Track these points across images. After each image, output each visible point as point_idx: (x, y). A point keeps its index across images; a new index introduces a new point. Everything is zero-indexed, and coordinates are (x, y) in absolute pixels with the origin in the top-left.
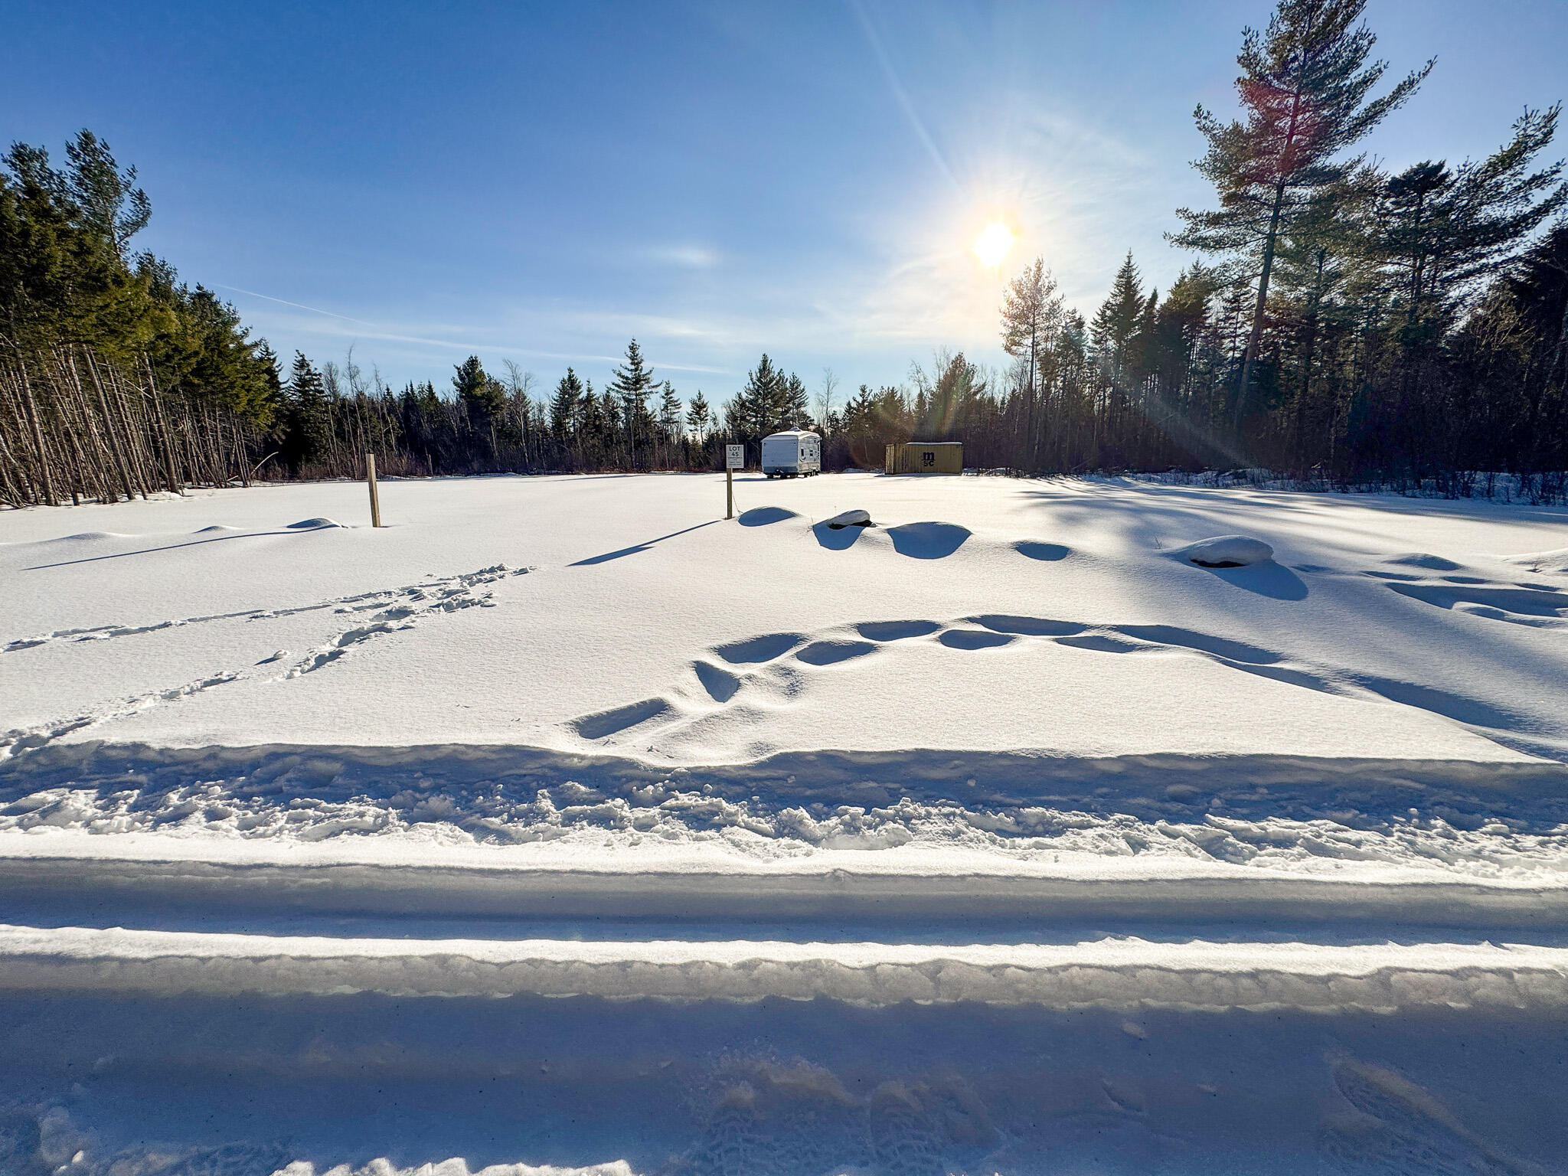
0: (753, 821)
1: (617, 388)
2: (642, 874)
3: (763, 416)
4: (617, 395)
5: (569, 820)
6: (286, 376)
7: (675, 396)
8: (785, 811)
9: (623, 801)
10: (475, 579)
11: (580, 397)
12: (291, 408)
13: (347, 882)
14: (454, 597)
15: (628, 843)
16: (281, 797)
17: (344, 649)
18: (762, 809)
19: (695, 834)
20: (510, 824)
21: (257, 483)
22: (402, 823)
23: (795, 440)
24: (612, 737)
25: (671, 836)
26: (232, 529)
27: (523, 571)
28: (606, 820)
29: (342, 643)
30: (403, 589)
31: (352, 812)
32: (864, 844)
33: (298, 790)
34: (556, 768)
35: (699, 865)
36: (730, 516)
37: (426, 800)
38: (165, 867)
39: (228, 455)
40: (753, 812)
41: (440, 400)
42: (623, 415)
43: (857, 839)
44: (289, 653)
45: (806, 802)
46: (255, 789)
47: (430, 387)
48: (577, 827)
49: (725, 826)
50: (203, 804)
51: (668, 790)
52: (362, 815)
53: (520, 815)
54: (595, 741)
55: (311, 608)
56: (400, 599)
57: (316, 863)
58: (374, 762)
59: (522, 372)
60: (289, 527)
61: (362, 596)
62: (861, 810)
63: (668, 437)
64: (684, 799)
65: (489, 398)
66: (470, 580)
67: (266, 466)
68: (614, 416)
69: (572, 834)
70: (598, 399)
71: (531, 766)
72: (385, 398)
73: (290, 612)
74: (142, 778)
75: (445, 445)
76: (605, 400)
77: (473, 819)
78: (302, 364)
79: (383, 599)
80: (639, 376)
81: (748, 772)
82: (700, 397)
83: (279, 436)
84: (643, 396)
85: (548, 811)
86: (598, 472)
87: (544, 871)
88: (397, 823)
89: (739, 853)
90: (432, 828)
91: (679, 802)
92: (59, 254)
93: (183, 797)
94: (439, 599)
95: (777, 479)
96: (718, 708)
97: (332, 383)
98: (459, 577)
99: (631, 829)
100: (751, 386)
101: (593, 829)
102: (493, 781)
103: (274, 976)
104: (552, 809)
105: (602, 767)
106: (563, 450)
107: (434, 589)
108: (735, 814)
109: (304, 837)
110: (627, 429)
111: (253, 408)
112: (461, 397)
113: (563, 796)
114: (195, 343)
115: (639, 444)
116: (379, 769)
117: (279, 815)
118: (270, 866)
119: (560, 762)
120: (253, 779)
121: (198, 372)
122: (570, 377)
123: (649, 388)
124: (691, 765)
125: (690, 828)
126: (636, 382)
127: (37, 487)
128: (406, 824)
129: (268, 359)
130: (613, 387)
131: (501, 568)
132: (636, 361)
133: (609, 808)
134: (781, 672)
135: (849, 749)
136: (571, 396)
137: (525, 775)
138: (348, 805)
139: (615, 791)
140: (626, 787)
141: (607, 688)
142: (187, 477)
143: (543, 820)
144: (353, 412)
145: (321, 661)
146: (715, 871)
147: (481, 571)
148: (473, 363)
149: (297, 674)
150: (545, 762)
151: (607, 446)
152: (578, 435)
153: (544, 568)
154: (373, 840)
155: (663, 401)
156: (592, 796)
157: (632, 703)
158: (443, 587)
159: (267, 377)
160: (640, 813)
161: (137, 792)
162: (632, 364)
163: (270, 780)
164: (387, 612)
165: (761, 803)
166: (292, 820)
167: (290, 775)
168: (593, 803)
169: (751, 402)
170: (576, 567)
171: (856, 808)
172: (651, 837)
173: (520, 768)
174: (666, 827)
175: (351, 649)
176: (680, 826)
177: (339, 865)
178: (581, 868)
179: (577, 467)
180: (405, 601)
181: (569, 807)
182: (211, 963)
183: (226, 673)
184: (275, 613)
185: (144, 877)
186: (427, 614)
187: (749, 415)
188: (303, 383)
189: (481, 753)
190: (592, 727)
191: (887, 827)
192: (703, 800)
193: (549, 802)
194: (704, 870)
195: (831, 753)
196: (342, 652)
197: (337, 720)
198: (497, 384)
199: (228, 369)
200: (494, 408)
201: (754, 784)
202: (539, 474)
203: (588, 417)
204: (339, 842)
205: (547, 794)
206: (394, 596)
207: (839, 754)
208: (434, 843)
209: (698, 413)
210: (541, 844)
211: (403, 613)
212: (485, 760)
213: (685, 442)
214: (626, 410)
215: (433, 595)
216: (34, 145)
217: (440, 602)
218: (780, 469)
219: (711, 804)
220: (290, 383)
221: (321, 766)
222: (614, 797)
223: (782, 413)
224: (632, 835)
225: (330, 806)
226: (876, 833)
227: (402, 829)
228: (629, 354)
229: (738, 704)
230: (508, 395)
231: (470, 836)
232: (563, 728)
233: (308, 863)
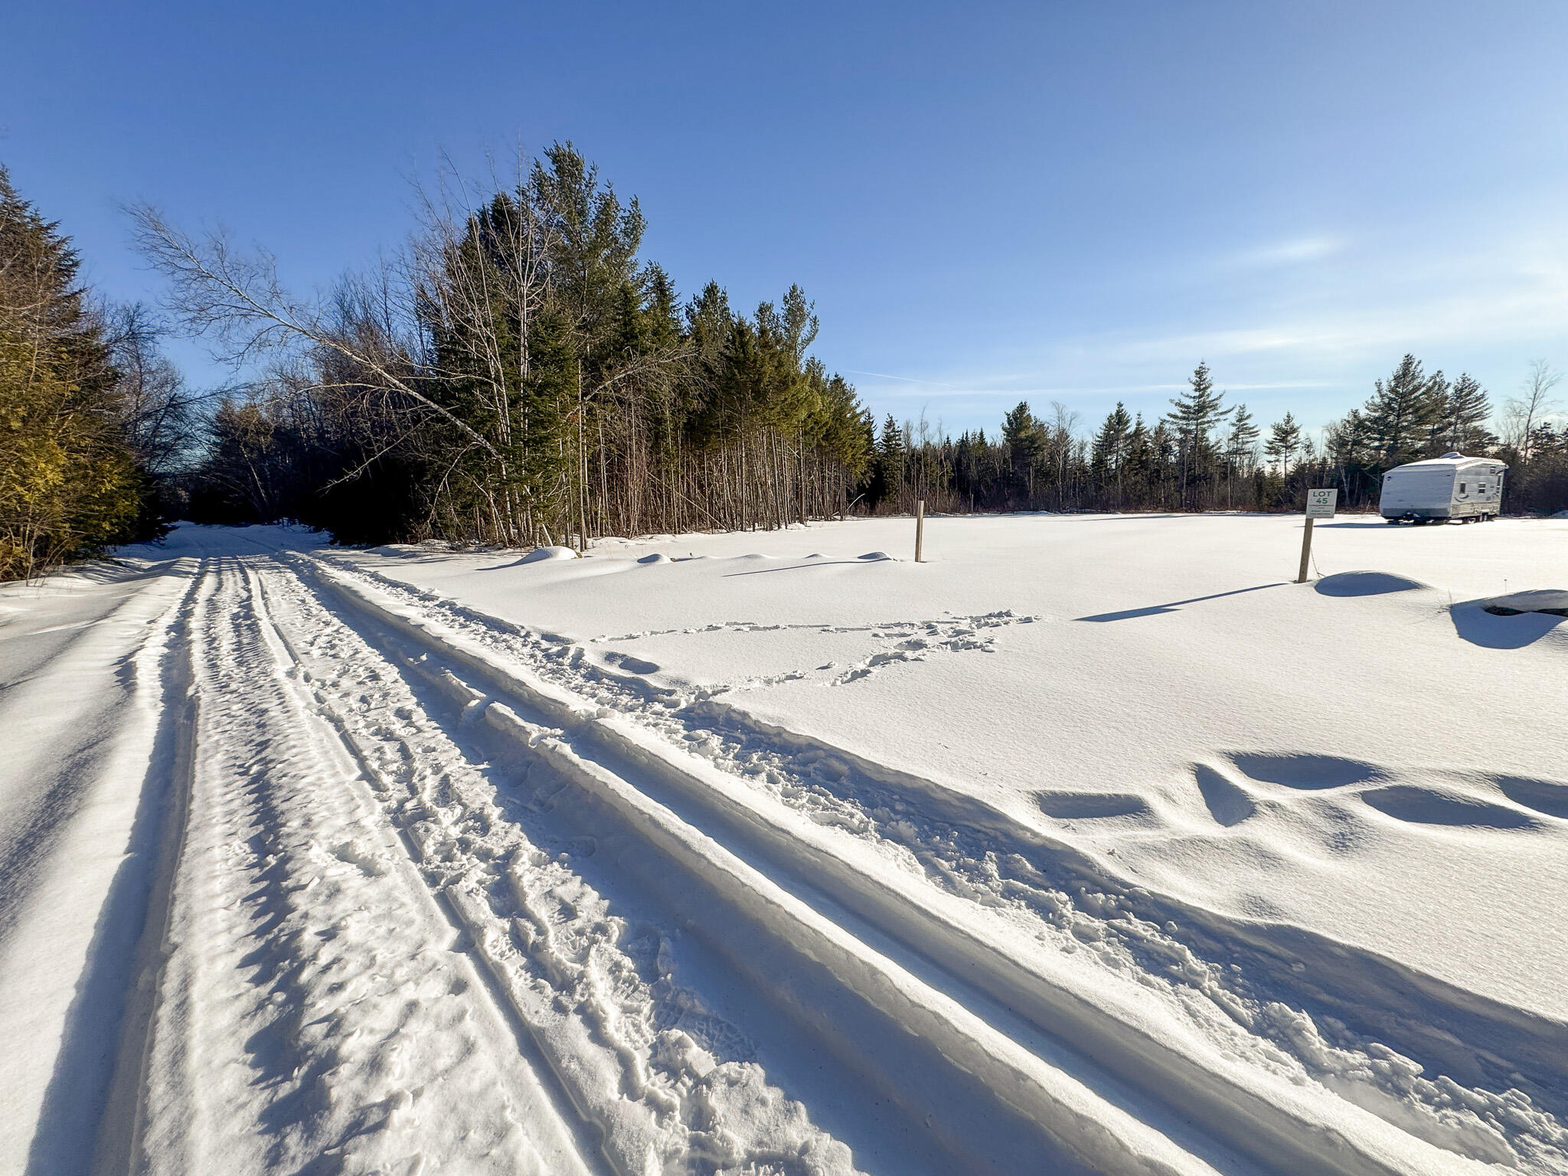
0: (1225, 995)
1: (1172, 419)
2: (1061, 989)
3: (1394, 439)
4: (1172, 427)
5: (1010, 893)
6: (878, 435)
7: (1250, 423)
8: (1275, 1004)
9: (1068, 898)
10: (983, 622)
11: (1128, 432)
12: (878, 458)
13: (829, 869)
14: (961, 637)
15: (1061, 946)
16: (808, 780)
17: (871, 669)
18: (1242, 986)
19: (1142, 974)
20: (956, 873)
21: (849, 517)
22: (877, 835)
23: (1451, 472)
24: (1074, 822)
25: (1111, 962)
26: (827, 557)
27: (1028, 620)
28: (1045, 910)
29: (872, 664)
30: (923, 623)
31: (846, 811)
32: (1408, 1120)
33: (819, 779)
34: (1007, 835)
35: (1128, 1014)
36: (1302, 578)
37: (897, 821)
38: (740, 808)
39: (835, 496)
40: (1228, 983)
41: (989, 445)
42: (1177, 448)
43: (1394, 1106)
44: (837, 665)
45: (1318, 1011)
46: (796, 768)
47: (982, 434)
48: (1015, 904)
49: (1183, 983)
50: (767, 768)
51: (1121, 907)
52: (852, 816)
53: (967, 868)
54: (1055, 820)
55: (858, 629)
56: (920, 632)
57: (814, 845)
58: (868, 773)
59: (1068, 412)
60: (859, 558)
61: (894, 625)
62: (1415, 1067)
63: (1233, 469)
64: (1138, 926)
65: (1032, 440)
66: (979, 622)
67: (856, 504)
68: (1166, 450)
69: (1008, 909)
70: (1148, 432)
71: (986, 824)
72: (944, 447)
73: (844, 630)
74: (743, 737)
75: (987, 486)
76: (1156, 433)
77: (929, 854)
78: (890, 424)
79: (907, 630)
80: (1204, 402)
81: (1232, 929)
82: (1289, 419)
83: (867, 482)
84: (1206, 425)
85: (991, 876)
86: (1137, 511)
87: (970, 936)
88: (873, 833)
89: (1192, 1025)
90: (896, 849)
91: (1131, 927)
92: (769, 368)
93: (759, 759)
94: (949, 636)
95: (1406, 525)
96: (1213, 830)
97: (908, 436)
98: (971, 617)
99: (1069, 932)
100: (1377, 400)
101: (1029, 913)
102: (952, 825)
103: (774, 918)
104: (996, 874)
105: (1054, 852)
106: (1101, 488)
107: (949, 626)
108: (1201, 975)
109: (814, 818)
110: (1180, 463)
111: (855, 460)
112: (1007, 440)
113: (1008, 866)
114: (826, 416)
115: (1193, 481)
116: (870, 781)
117: (804, 794)
118: (789, 833)
119: (1012, 829)
120: (797, 761)
121: (826, 437)
122: (1118, 412)
123: (1216, 415)
124: (1157, 890)
125: (1137, 964)
126: (1200, 409)
127: (738, 518)
128: (879, 837)
129: (869, 422)
130: (1168, 418)
131: (1008, 614)
132: (1201, 386)
133: (1052, 899)
134: (1328, 811)
135: (1414, 965)
136: (1117, 431)
137: (979, 831)
138: (846, 804)
139: (1062, 883)
140: (1075, 883)
141: (1081, 767)
142: (810, 512)
143: (985, 883)
144: (918, 460)
145: (856, 675)
146: (1147, 1031)
147: (990, 615)
148: (1022, 408)
149: (839, 683)
150: (999, 825)
151: (1151, 483)
152: (1119, 472)
153: (1049, 618)
154: (854, 840)
155: (1233, 429)
156: (1036, 879)
157: (1104, 792)
158: (954, 625)
159: (866, 436)
160: (1082, 918)
161: (739, 746)
162: (1196, 390)
163: (805, 764)
164: (907, 642)
165: (1242, 977)
166: (811, 801)
167: (816, 765)
168: (1037, 886)
169: (1375, 421)
170: (1079, 622)
171: (1407, 1060)
172: (1087, 951)
173: (975, 822)
174: (1108, 949)
175: (875, 670)
176: (1125, 956)
177: (827, 853)
178: (1003, 950)
179: (1114, 505)
180: (922, 635)
181: (1011, 880)
182: (746, 889)
183: (799, 672)
184: (836, 629)
185: (729, 809)
186: (936, 650)
187: (1369, 438)
188: (888, 439)
189: (945, 795)
190: (1055, 804)
191: (1462, 1117)
192: (1162, 938)
193: (995, 867)
194: (1134, 1024)
195: (1377, 959)
196: (869, 672)
197: (853, 730)
198: (1042, 426)
199: (842, 433)
200: (1036, 449)
201: (1238, 949)
202: (1071, 512)
203: (1134, 452)
204: (833, 832)
205: (993, 857)
206: (916, 628)
207: (1393, 967)
208: (893, 864)
209: (1283, 440)
210: (978, 906)
211: (918, 645)
212: (948, 803)
213: (1259, 475)
214: (1181, 442)
215: (945, 632)
216: (768, 302)
217: (949, 640)
218: (1415, 511)
219: (1170, 947)
220: (880, 440)
221: (836, 764)
222: (1060, 888)
223: (1433, 432)
224: (1067, 939)
225: (835, 799)
226: (1437, 1116)
227: (875, 840)
228: (1194, 379)
229: (1243, 835)
230: (1051, 436)
231: (922, 869)
232: (1023, 795)
233: (810, 842)
